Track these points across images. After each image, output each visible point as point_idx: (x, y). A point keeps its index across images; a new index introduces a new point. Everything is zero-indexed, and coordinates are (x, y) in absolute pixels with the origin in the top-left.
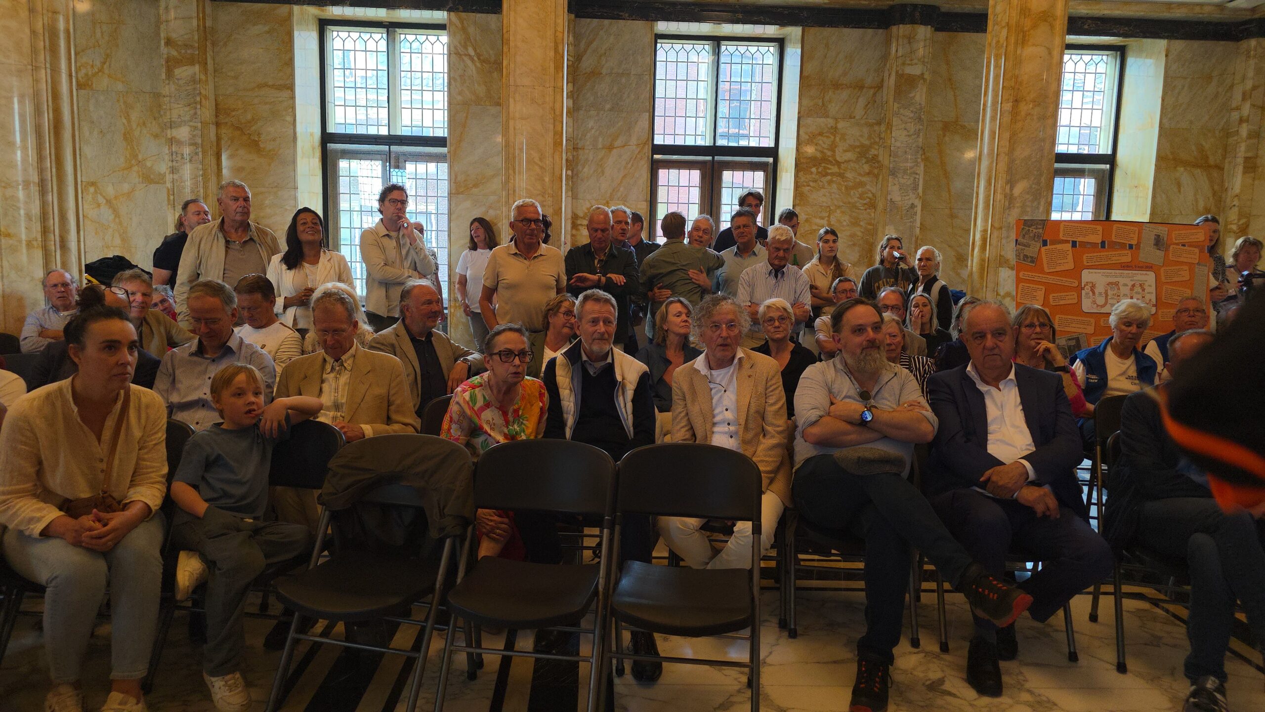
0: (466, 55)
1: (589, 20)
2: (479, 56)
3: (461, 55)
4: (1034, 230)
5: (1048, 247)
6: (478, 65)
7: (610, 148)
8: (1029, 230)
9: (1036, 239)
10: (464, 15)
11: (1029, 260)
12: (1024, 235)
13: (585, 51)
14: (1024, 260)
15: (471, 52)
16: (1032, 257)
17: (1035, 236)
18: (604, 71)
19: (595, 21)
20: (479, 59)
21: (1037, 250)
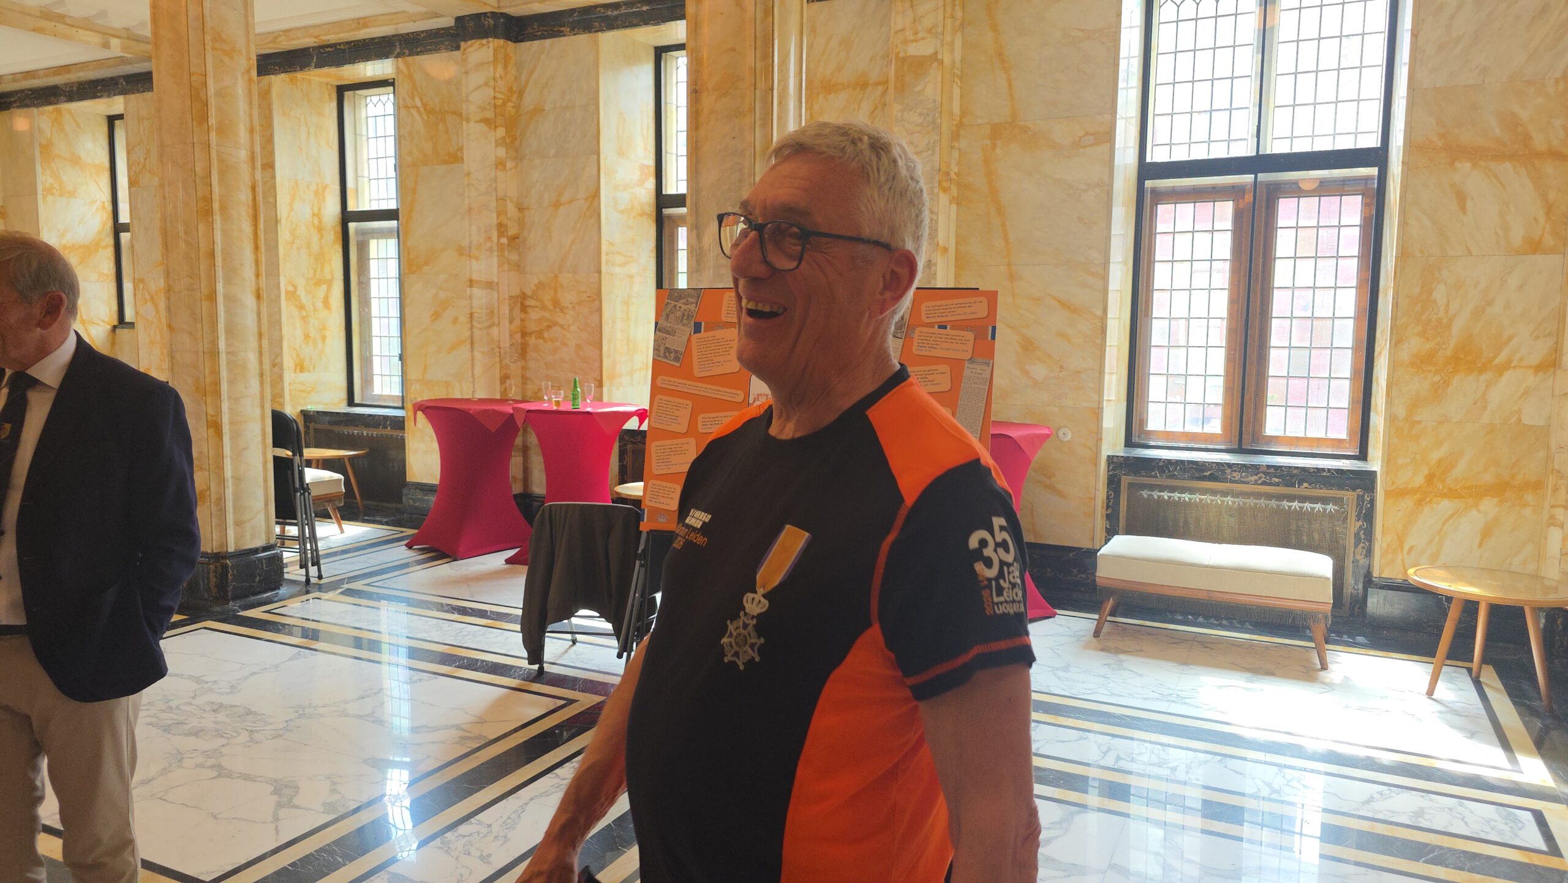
0: (413, 107)
1: (528, 43)
2: (425, 105)
3: (409, 108)
4: (684, 307)
5: (703, 334)
6: (425, 116)
7: (557, 205)
8: (675, 306)
9: (685, 322)
10: (410, 59)
11: (672, 355)
12: (668, 315)
13: (527, 83)
14: (666, 357)
15: (418, 103)
16: (676, 352)
17: (683, 315)
18: (547, 107)
19: (536, 43)
20: (425, 109)
21: (685, 339)
